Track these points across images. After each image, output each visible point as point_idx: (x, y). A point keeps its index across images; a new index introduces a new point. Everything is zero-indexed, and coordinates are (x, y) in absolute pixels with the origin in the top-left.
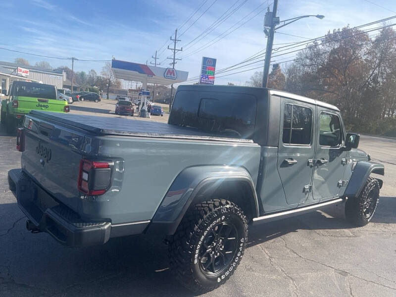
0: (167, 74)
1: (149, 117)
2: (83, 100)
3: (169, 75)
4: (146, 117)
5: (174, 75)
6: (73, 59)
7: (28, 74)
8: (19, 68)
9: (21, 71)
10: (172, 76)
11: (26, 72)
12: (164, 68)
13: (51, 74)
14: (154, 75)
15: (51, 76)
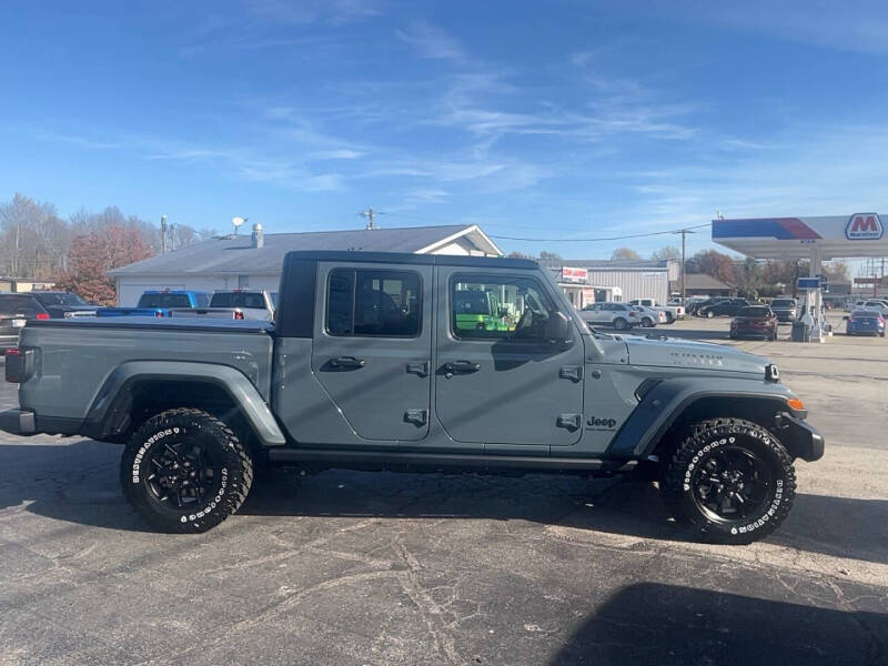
0: (855, 229)
1: (818, 341)
2: (710, 315)
3: (859, 231)
4: (807, 341)
5: (874, 228)
6: (683, 232)
7: (586, 278)
8: (565, 268)
9: (570, 273)
10: (869, 230)
11: (582, 274)
12: (844, 217)
13: (644, 271)
14: (820, 238)
15: (644, 274)
